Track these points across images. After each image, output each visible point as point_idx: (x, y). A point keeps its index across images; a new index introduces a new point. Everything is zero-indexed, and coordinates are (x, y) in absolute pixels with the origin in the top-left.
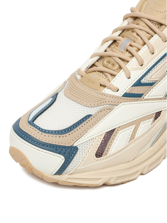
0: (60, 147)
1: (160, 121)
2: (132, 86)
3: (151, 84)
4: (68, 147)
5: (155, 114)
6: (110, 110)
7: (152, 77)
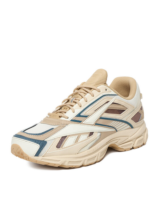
0: (37, 140)
1: (93, 137)
2: (76, 116)
3: (86, 117)
4: (42, 141)
5: (89, 133)
6: (64, 127)
7: (87, 113)
